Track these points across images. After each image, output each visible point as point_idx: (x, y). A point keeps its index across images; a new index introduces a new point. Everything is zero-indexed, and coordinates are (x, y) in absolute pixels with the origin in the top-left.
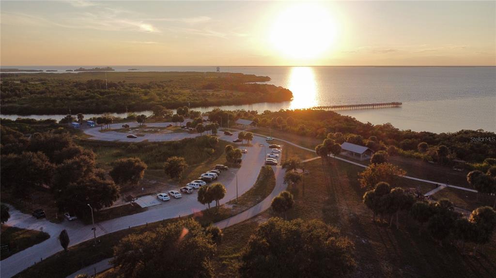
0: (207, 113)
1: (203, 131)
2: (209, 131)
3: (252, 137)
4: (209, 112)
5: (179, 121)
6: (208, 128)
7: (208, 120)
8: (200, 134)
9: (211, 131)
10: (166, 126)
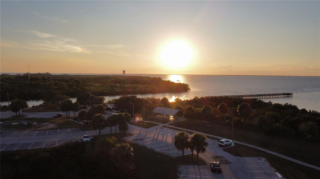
0: (113, 100)
1: (104, 127)
2: (113, 128)
3: (206, 144)
4: (115, 100)
5: (72, 111)
6: (113, 121)
7: (113, 109)
8: (98, 131)
9: (118, 126)
10: (51, 117)
